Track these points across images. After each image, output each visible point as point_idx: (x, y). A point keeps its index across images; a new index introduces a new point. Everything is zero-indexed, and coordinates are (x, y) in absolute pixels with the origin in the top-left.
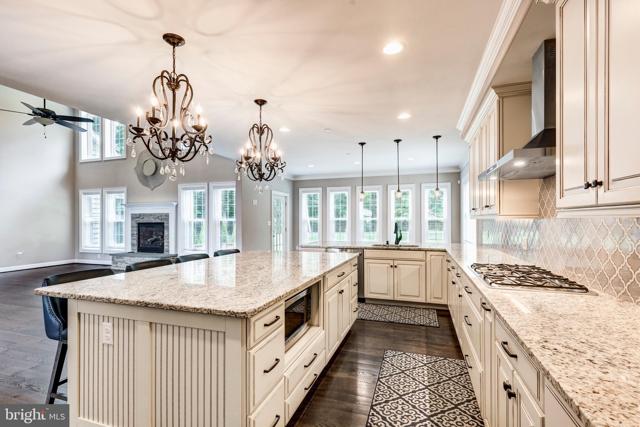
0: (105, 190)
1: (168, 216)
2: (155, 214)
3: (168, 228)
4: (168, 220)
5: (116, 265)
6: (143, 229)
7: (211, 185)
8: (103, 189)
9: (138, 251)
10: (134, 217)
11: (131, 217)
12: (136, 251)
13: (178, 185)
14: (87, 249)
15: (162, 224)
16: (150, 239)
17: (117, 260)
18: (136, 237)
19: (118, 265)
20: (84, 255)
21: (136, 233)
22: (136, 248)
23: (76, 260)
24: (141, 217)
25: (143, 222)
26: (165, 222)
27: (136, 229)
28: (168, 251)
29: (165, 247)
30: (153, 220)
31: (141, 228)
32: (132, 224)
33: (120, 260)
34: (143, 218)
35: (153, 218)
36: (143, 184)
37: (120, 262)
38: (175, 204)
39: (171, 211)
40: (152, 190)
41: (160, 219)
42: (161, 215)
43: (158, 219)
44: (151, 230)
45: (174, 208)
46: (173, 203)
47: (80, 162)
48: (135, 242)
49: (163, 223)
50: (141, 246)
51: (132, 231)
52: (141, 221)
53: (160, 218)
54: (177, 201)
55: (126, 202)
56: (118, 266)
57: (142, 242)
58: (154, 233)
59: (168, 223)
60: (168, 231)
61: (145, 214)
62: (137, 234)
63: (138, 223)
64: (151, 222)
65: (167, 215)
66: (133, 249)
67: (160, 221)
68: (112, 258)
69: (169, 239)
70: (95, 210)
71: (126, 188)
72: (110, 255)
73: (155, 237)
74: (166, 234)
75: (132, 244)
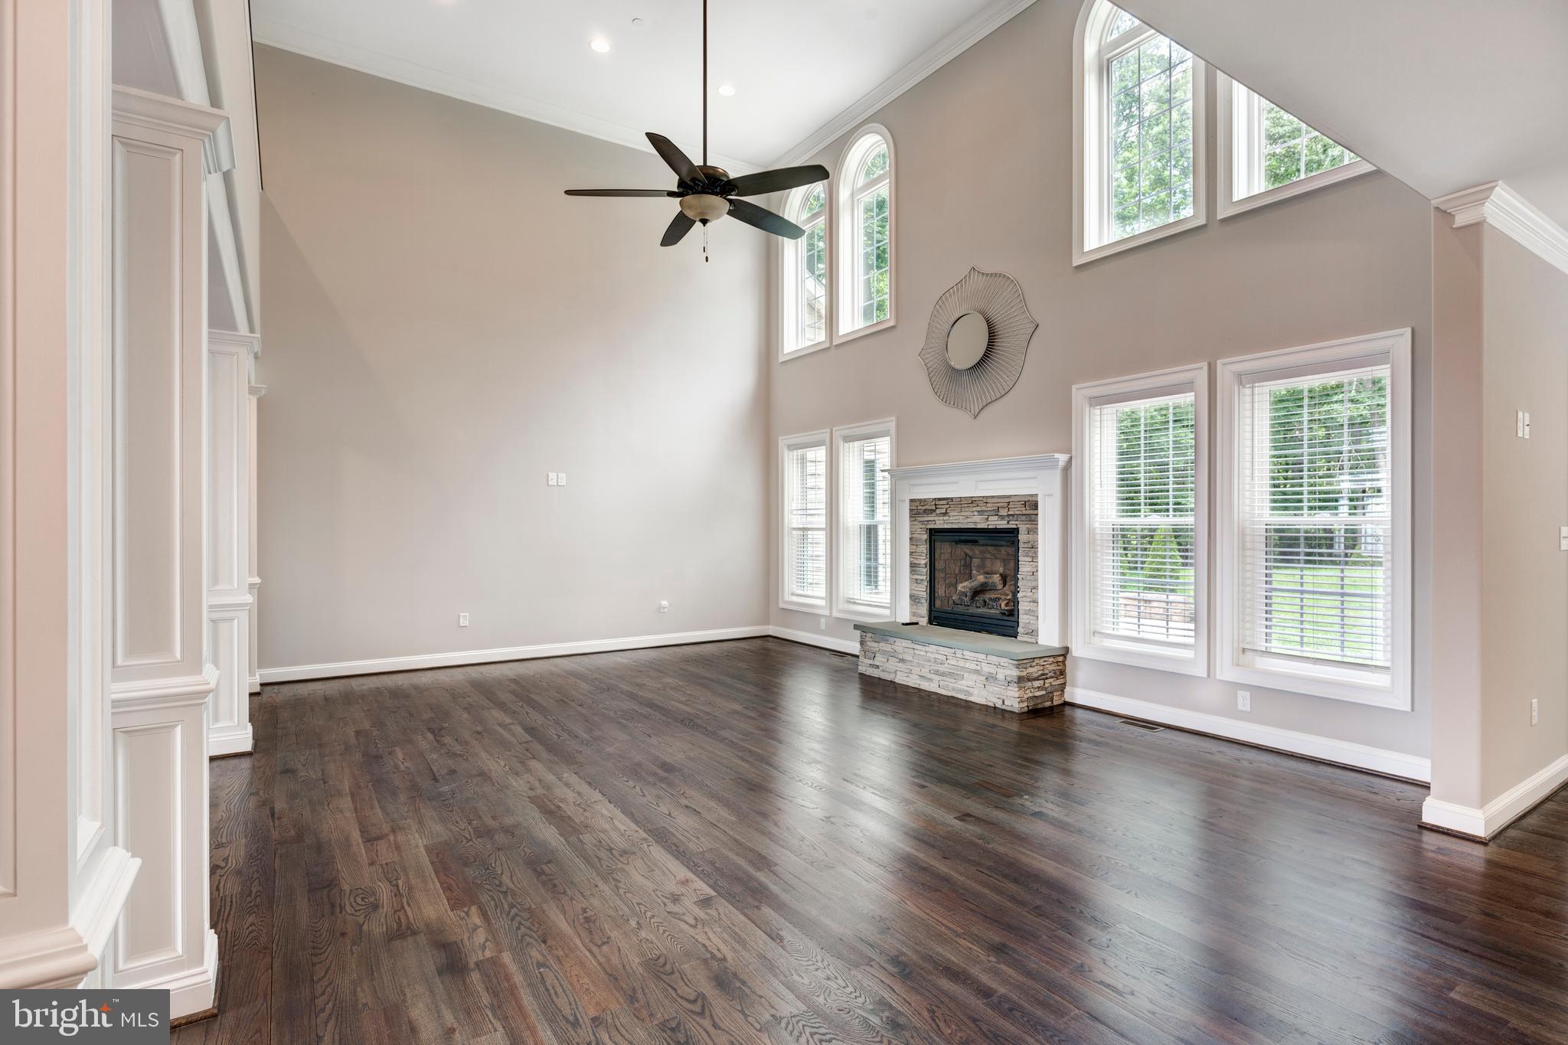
0: (839, 432)
1: (1035, 506)
2: (985, 500)
3: (1034, 547)
4: (1032, 519)
5: (871, 662)
6: (944, 549)
7: (1226, 369)
8: (834, 429)
9: (930, 622)
10: (920, 509)
11: (911, 510)
12: (924, 621)
13: (1074, 387)
14: (795, 599)
15: (1010, 536)
16: (965, 584)
17: (876, 645)
18: (924, 574)
19: (877, 663)
20: (791, 614)
21: (923, 562)
22: (924, 610)
23: (771, 627)
24: (938, 511)
25: (946, 526)
26: (1023, 528)
27: (924, 549)
28: (1033, 633)
29: (1023, 619)
30: (977, 521)
31: (938, 544)
32: (912, 533)
33: (883, 646)
34: (945, 514)
35: (981, 513)
36: (945, 400)
37: (884, 653)
38: (1062, 458)
39: (1045, 488)
40: (975, 418)
41: (1002, 517)
42: (1008, 501)
43: (996, 518)
44: (966, 555)
45: (1057, 477)
46: (1057, 455)
47: (782, 359)
48: (923, 591)
49: (1015, 532)
50: (938, 603)
51: (911, 553)
52: (940, 523)
53: (1003, 512)
54: (1068, 450)
55: (895, 463)
56: (878, 667)
57: (941, 591)
58: (976, 562)
59: (1033, 531)
60: (1034, 558)
61: (952, 499)
62: (926, 564)
63: (931, 530)
64: (973, 526)
65: (1032, 504)
66: (914, 614)
67: (1002, 524)
68: (861, 636)
69: (1035, 588)
70: (813, 492)
71: (894, 418)
72: (856, 627)
73: (981, 578)
74: (1024, 568)
75: (912, 597)
